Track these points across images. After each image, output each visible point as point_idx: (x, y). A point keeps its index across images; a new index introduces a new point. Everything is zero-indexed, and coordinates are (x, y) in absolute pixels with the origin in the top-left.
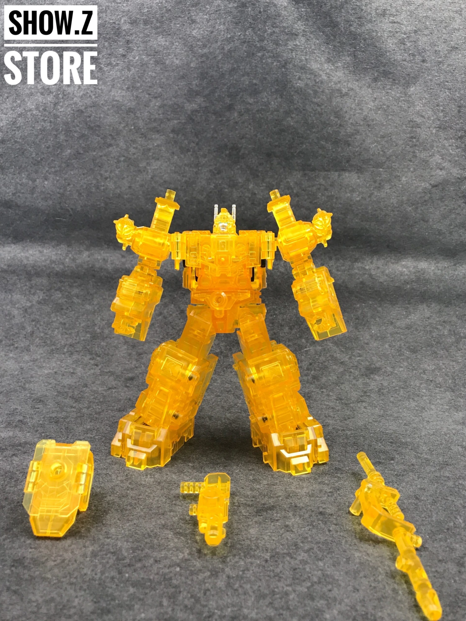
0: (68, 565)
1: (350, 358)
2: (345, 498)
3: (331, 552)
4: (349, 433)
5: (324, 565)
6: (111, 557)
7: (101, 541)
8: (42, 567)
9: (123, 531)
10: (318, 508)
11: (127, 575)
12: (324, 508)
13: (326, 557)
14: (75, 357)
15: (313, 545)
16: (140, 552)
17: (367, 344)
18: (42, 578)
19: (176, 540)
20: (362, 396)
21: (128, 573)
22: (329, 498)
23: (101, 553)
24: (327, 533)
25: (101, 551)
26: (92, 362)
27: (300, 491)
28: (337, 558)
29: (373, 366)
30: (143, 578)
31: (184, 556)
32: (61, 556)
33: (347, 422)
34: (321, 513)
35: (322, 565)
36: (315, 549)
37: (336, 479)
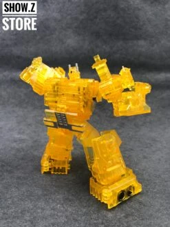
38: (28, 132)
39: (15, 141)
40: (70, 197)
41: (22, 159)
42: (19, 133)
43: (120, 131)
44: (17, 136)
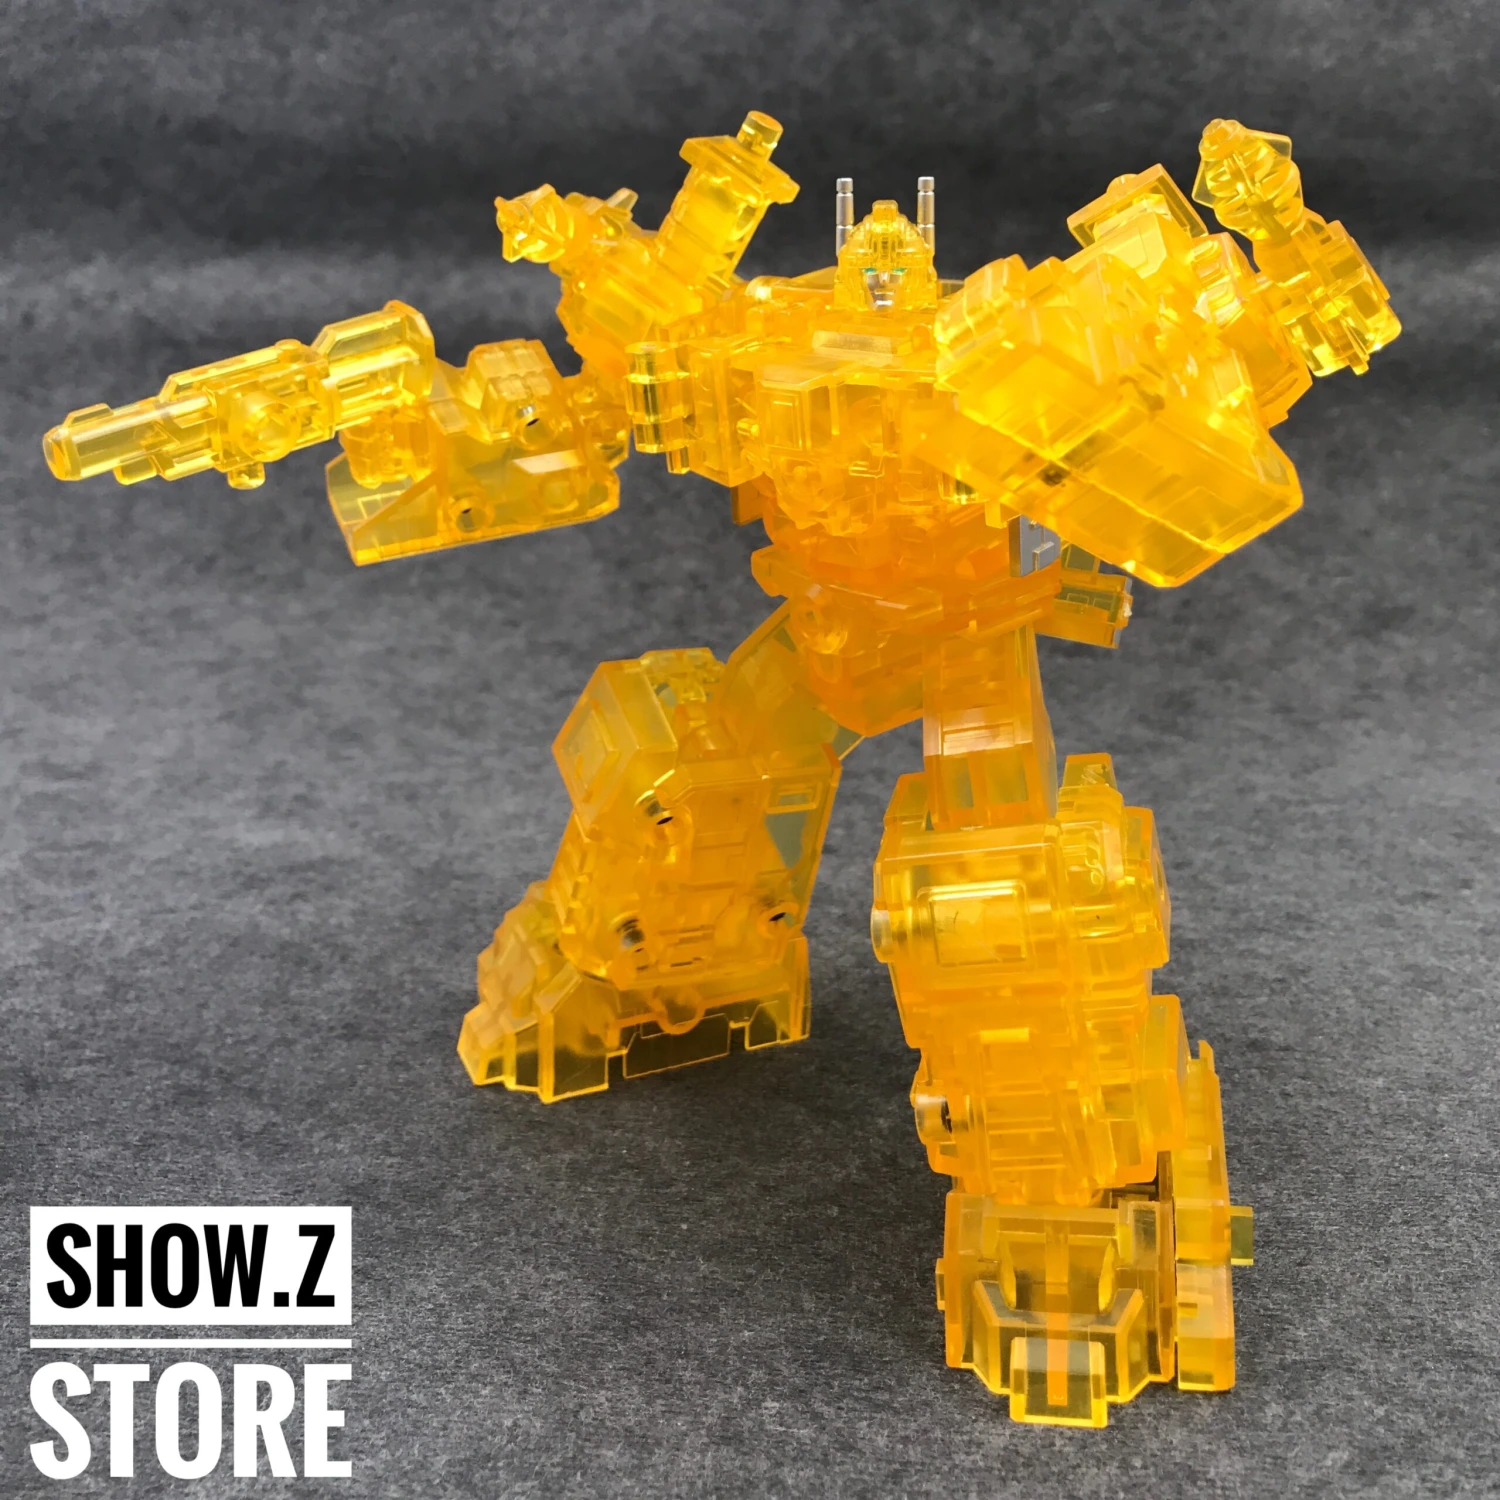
0: (507, 1199)
1: (1312, 582)
2: (1327, 999)
3: (1296, 1156)
4: (1321, 810)
5: (1279, 1193)
6: (631, 1178)
7: (594, 1136)
8: (432, 1207)
9: (655, 1109)
10: (1245, 1030)
11: (684, 1227)
12: (1262, 1031)
13: (1281, 1170)
14: (446, 600)
15: (1239, 1138)
16: (714, 1165)
17: (1367, 533)
18: (436, 1234)
19: (818, 1130)
20: (1356, 698)
21: (686, 1220)
22: (1274, 997)
23: (599, 1169)
24: (1279, 1101)
25: (597, 1161)
26: (499, 614)
27: (1181, 979)
28: (1317, 1172)
29: (1387, 605)
30: (733, 1236)
31: (849, 1175)
32: (481, 1176)
33: (1314, 777)
34: (1254, 1045)
35: (1270, 1193)
36: (1245, 1150)
37: (1292, 943)
38: (349, 794)
39: (252, 883)
40: (854, 1336)
41: (351, 1032)
42: (267, 809)
43: (1165, 767)
44: (257, 837)
